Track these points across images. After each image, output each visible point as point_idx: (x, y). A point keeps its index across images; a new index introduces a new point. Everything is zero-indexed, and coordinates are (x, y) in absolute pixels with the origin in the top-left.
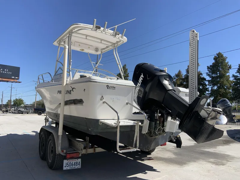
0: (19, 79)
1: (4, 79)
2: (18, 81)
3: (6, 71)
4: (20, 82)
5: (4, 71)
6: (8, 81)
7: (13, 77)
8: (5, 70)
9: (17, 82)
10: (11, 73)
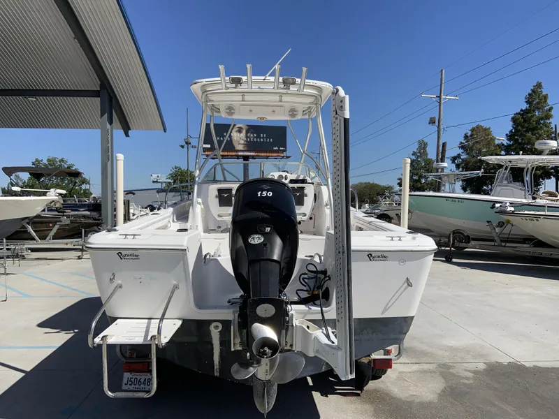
0: (285, 151)
1: (260, 154)
2: (284, 154)
3: (263, 138)
4: (288, 157)
5: (260, 138)
6: (267, 157)
7: (276, 148)
8: (262, 135)
9: (283, 157)
10: (271, 140)
